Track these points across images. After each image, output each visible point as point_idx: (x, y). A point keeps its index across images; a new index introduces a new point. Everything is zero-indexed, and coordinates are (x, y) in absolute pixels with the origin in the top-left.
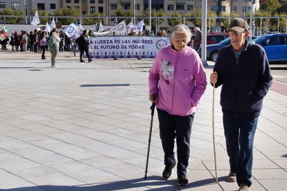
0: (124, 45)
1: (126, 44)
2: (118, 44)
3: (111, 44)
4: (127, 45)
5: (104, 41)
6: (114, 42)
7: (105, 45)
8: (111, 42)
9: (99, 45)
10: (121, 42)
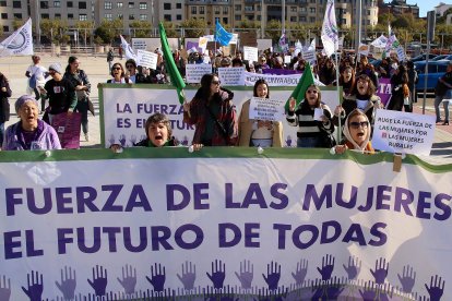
0: (240, 217)
1: (253, 213)
2: (190, 214)
3: (135, 220)
4: (266, 218)
5: (86, 197)
6: (157, 197)
7: (89, 221)
8: (139, 198)
9: (46, 228)
10: (216, 198)
